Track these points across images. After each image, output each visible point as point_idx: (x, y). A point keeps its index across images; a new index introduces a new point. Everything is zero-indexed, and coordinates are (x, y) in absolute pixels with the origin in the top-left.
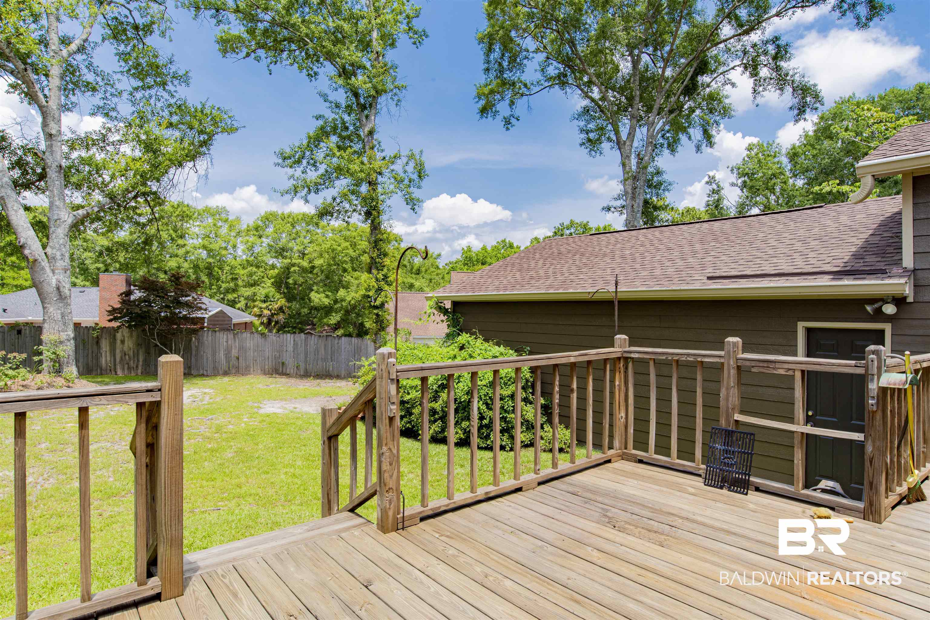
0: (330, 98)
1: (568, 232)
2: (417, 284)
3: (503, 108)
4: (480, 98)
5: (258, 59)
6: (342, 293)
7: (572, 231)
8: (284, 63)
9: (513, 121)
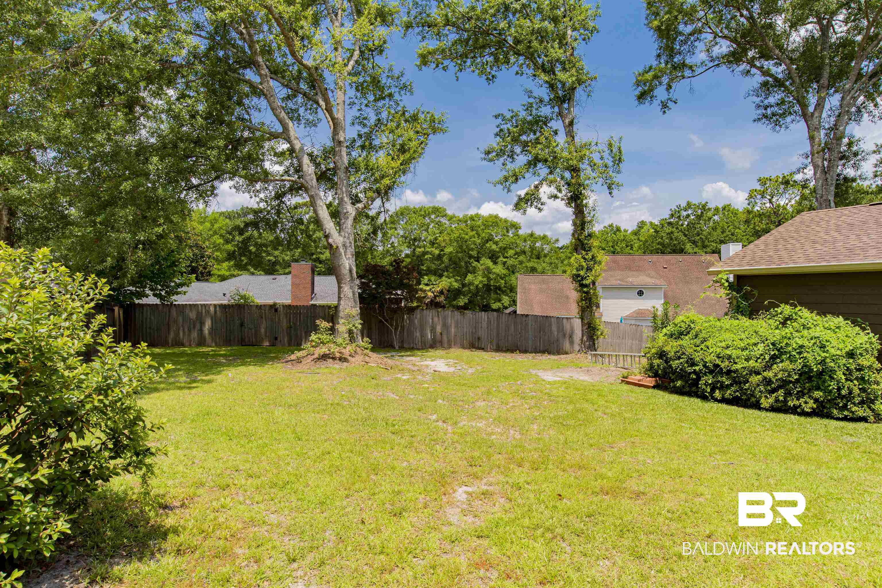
0: (535, 94)
1: (685, 213)
2: (540, 268)
3: (660, 93)
4: (638, 85)
5: (445, 69)
6: (470, 277)
7: (690, 212)
8: (467, 70)
9: (670, 104)
